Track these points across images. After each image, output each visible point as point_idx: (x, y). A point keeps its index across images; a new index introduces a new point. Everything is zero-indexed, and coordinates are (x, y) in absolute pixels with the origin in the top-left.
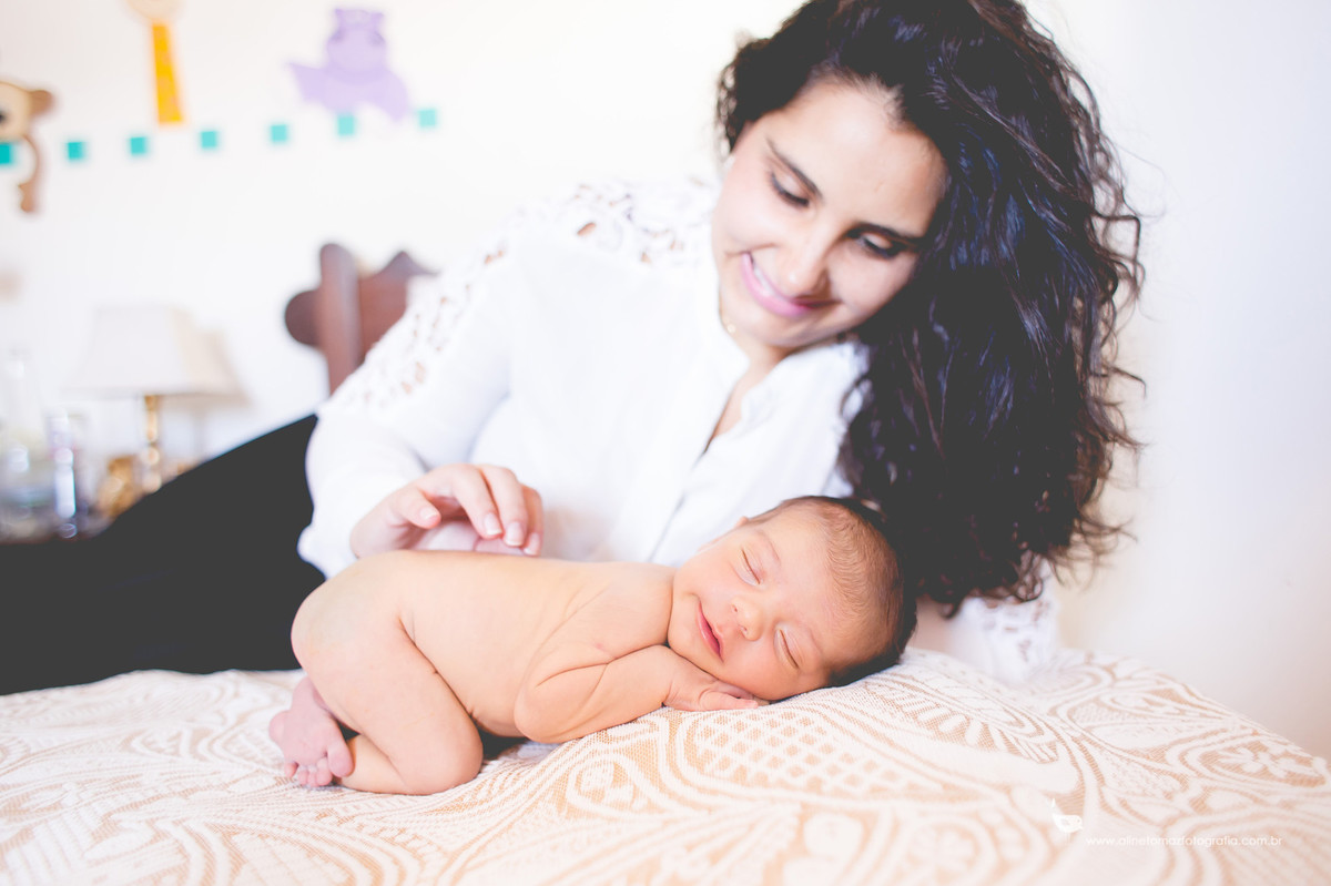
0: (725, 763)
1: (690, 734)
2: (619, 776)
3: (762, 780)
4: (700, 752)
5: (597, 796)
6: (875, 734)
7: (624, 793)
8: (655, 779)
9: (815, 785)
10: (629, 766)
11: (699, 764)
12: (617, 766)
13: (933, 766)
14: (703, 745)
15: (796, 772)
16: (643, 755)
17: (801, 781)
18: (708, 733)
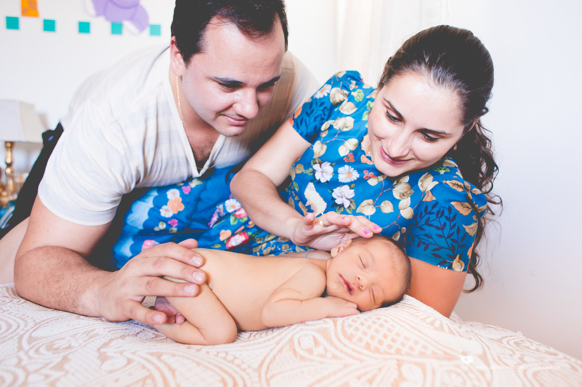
0: (360, 340)
1: (343, 326)
2: (316, 343)
3: (377, 350)
4: (348, 334)
5: (310, 351)
6: (413, 327)
7: (320, 350)
8: (332, 343)
9: (398, 351)
10: (320, 338)
11: (350, 338)
12: (314, 338)
13: (437, 343)
14: (350, 331)
15: (390, 347)
16: (325, 333)
17: (393, 351)
18: (350, 326)
